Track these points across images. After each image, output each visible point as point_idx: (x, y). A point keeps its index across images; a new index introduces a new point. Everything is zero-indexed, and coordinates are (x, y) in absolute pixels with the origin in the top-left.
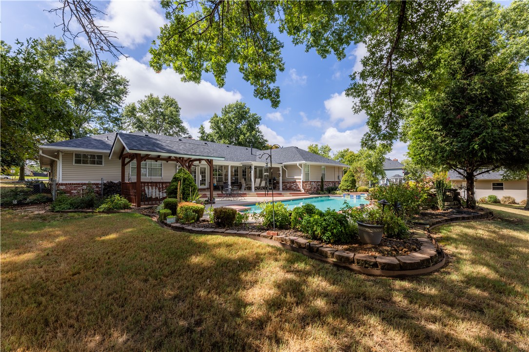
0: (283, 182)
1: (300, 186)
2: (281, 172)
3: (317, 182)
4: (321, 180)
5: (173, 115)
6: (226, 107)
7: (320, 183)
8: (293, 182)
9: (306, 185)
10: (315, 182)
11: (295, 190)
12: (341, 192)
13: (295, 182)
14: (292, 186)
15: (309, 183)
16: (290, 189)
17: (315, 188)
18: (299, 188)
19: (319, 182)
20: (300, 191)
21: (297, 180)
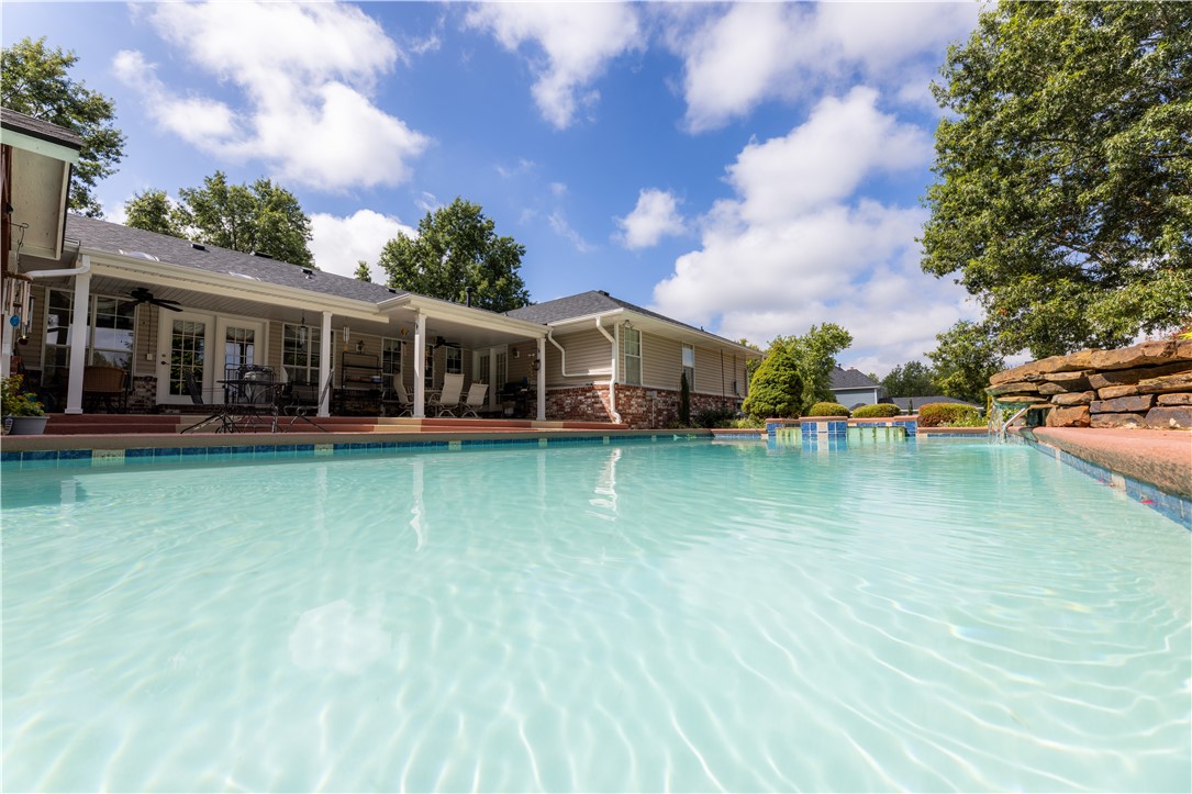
0: (548, 394)
1: (609, 401)
2: (542, 356)
3: (670, 393)
4: (678, 388)
5: (278, 231)
6: (429, 216)
7: (676, 399)
8: (584, 391)
9: (629, 398)
10: (659, 391)
11: (589, 417)
12: (751, 423)
13: (591, 388)
14: (582, 403)
15: (640, 393)
16: (574, 414)
17: (659, 412)
18: (603, 409)
19: (674, 393)
20: (607, 418)
21: (596, 383)
